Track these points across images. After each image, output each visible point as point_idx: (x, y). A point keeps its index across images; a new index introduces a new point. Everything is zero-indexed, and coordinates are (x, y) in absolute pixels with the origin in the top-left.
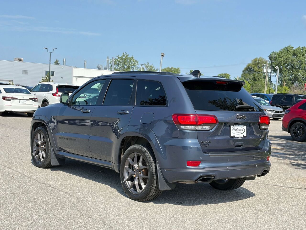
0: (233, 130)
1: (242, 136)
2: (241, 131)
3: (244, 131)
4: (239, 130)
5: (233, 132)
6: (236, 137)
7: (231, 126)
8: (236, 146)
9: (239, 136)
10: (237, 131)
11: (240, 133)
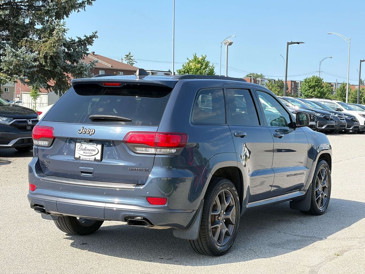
0: (79, 150)
1: (92, 158)
2: (91, 152)
3: (97, 152)
4: (88, 150)
5: (79, 152)
6: (83, 159)
7: (77, 143)
8: (82, 172)
9: (88, 158)
10: (86, 152)
11: (91, 155)
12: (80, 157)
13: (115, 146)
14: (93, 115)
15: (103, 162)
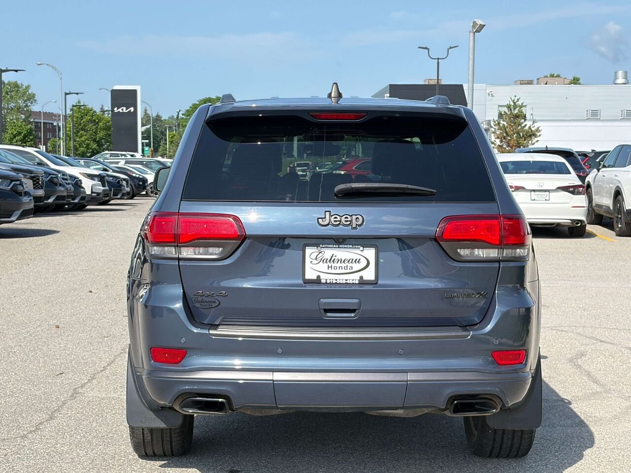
0: (315, 262)
1: (354, 278)
3: (364, 263)
4: (341, 261)
5: (314, 267)
6: (328, 282)
7: (306, 247)
8: (326, 311)
9: (342, 279)
10: (334, 265)
11: (348, 271)
12: (319, 277)
13: (412, 248)
14: (347, 185)
15: (382, 286)
